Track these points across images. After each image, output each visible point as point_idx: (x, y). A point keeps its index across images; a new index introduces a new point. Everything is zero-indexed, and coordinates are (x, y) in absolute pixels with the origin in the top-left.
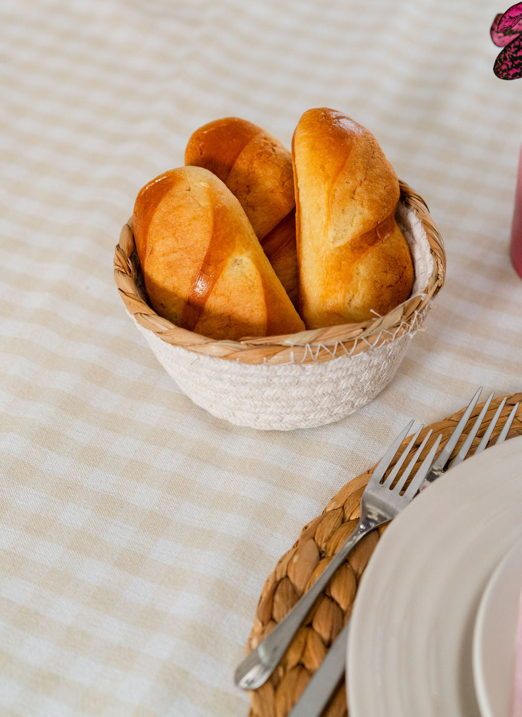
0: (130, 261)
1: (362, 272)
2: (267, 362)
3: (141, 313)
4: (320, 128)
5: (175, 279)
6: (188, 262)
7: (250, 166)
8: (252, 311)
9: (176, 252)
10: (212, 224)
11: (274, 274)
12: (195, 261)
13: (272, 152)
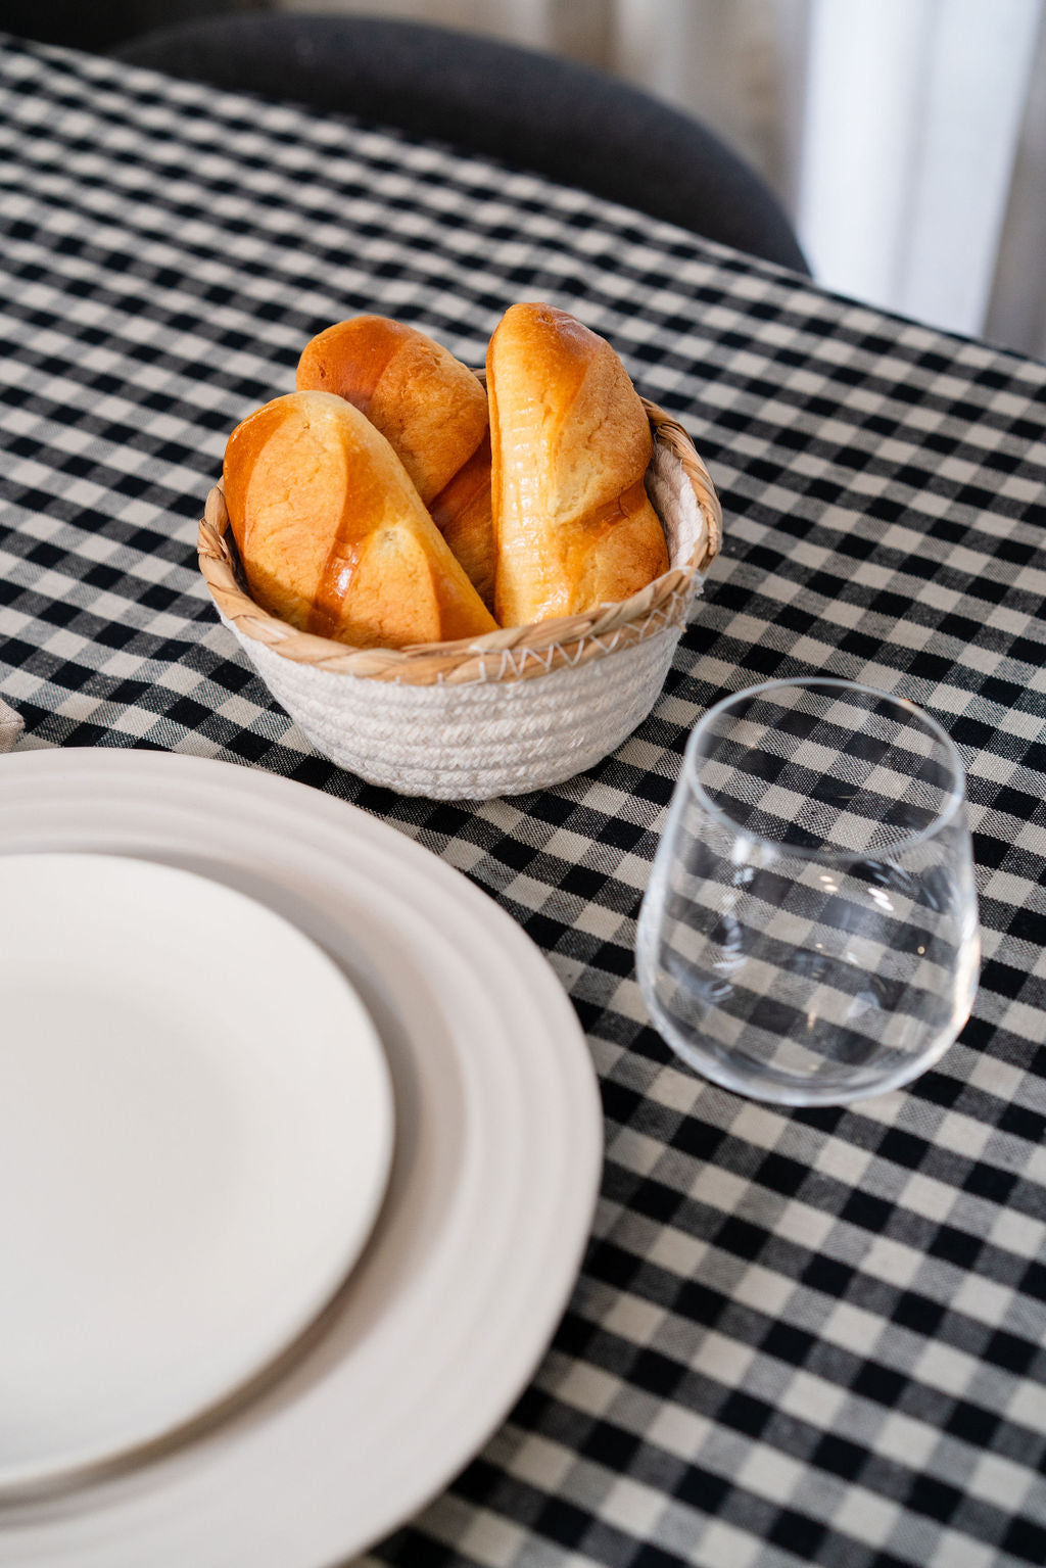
0: (223, 541)
1: (599, 566)
2: (444, 680)
3: (244, 616)
4: (537, 334)
5: (292, 568)
6: (312, 540)
7: (403, 388)
8: (416, 612)
9: (291, 526)
10: (345, 478)
11: (450, 554)
12: (323, 538)
13: (435, 365)
